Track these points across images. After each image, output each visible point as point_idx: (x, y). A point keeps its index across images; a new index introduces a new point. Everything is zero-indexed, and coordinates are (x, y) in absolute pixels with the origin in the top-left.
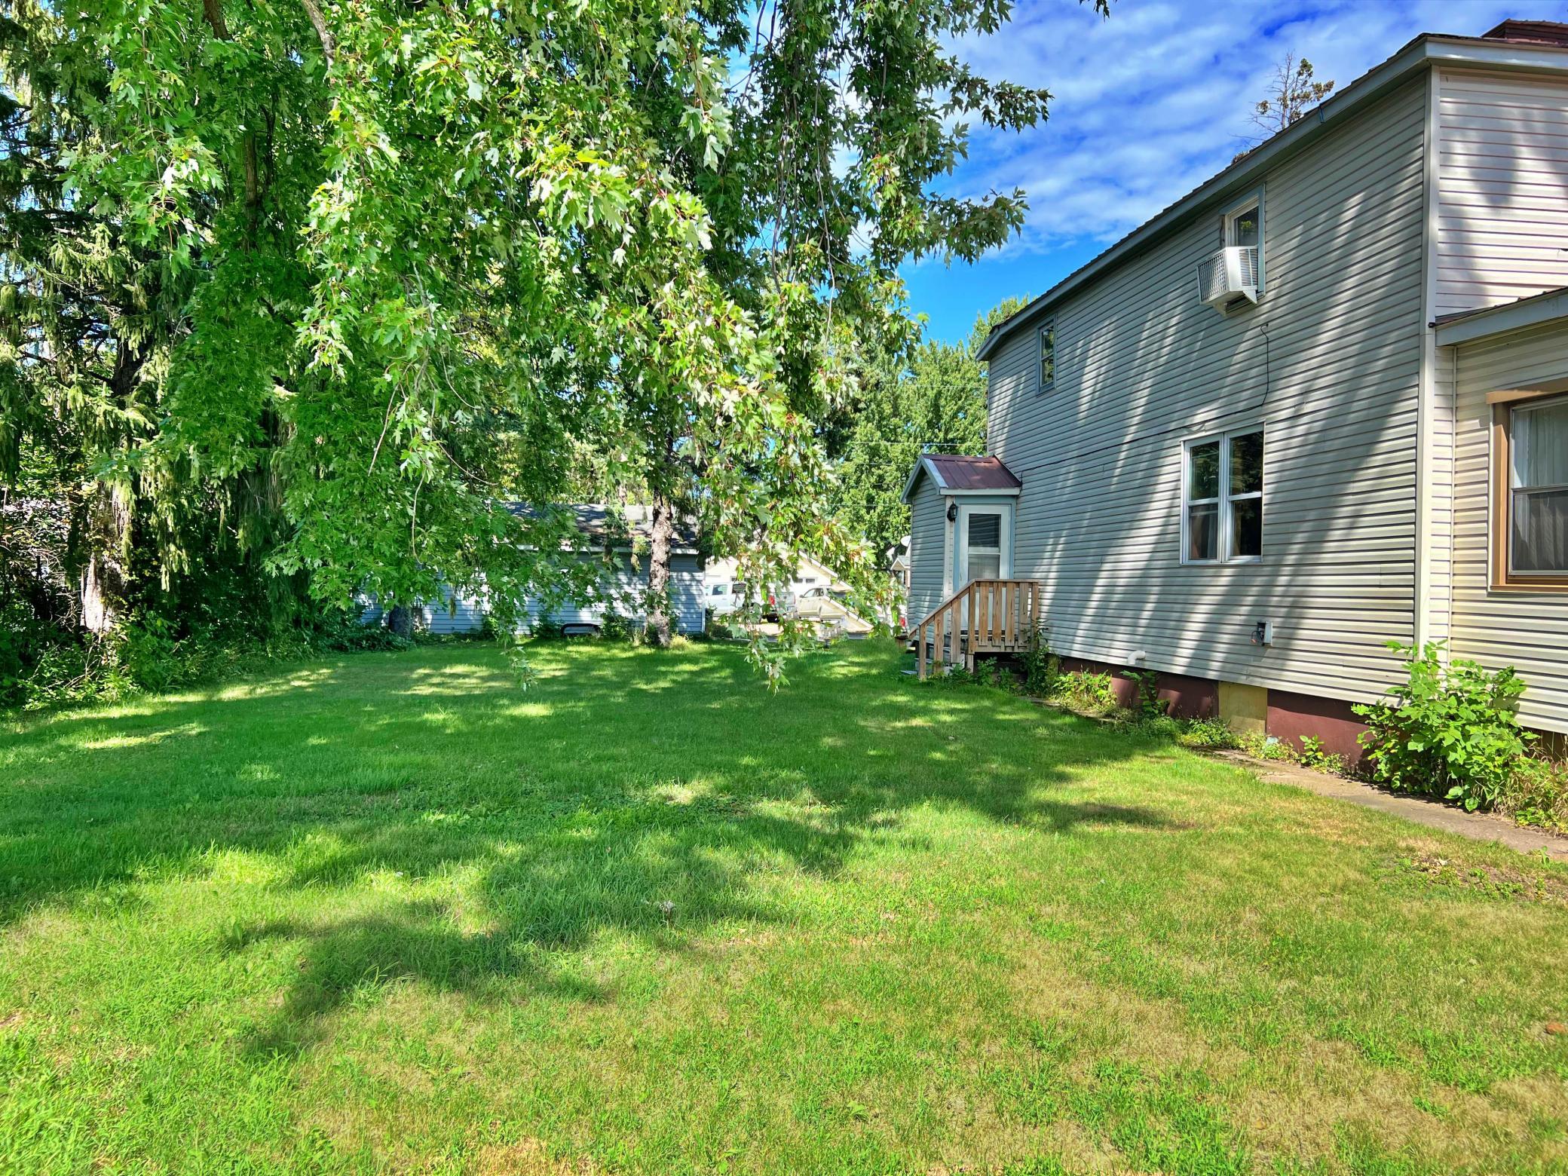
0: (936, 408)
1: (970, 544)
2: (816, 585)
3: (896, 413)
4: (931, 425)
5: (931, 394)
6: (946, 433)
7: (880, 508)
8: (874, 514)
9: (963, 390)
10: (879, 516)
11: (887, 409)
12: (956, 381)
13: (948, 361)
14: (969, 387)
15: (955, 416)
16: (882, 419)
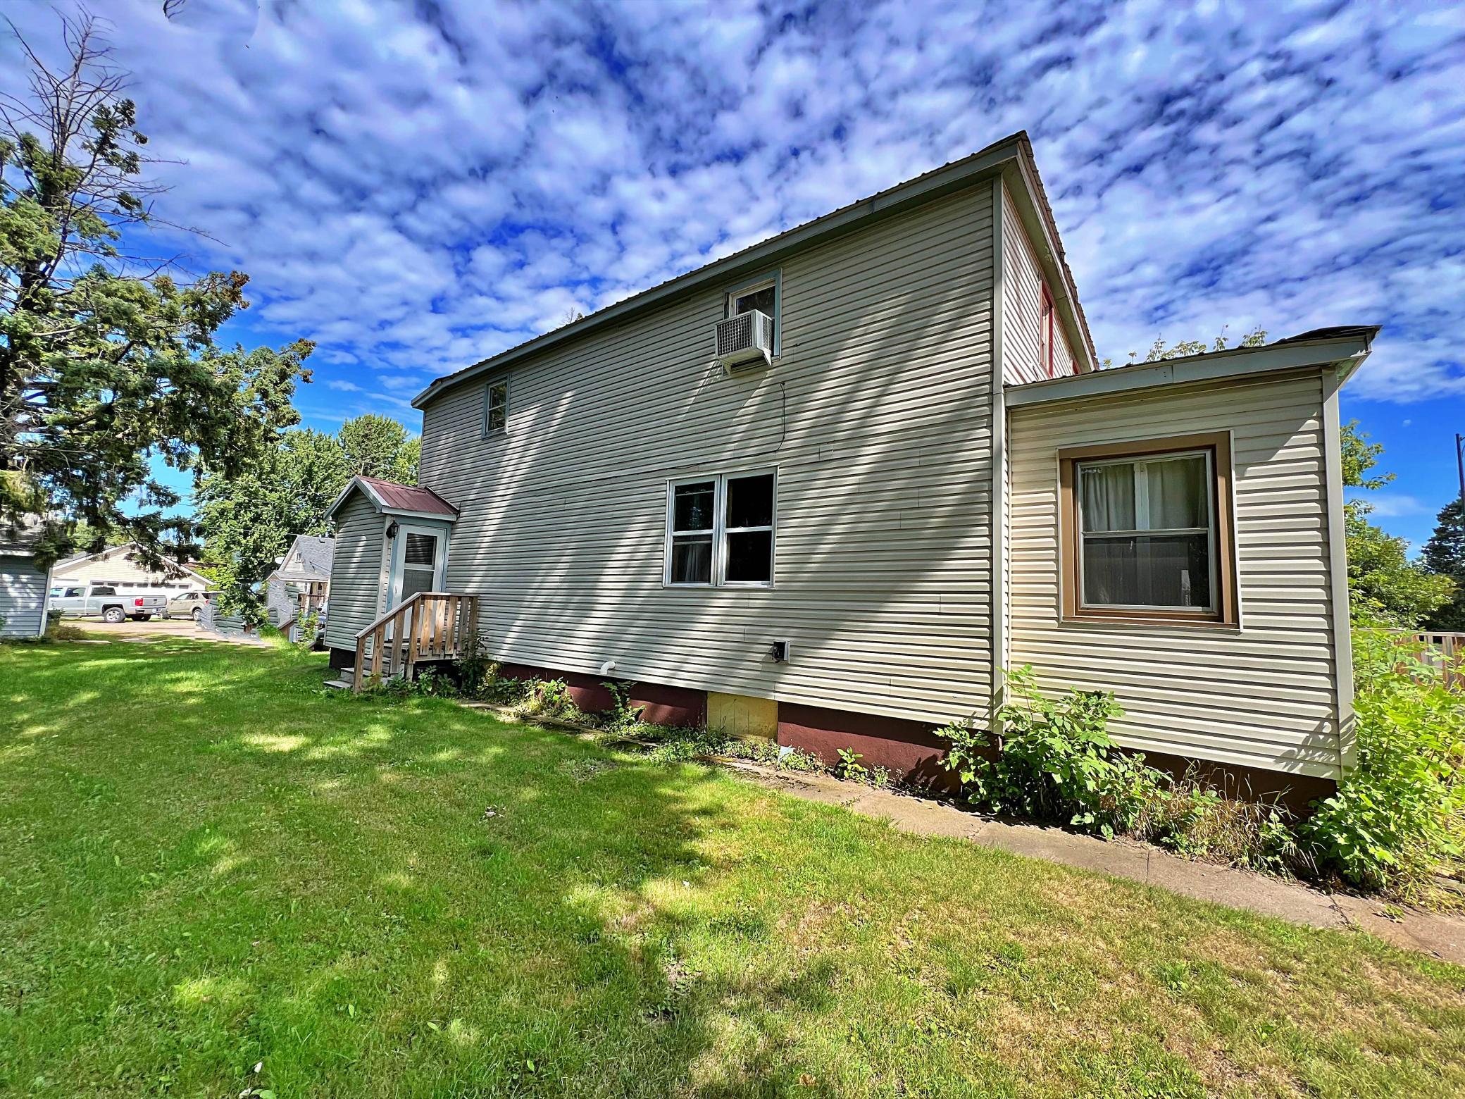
0: (309, 472)
1: (407, 561)
2: (190, 590)
3: (273, 471)
4: (305, 483)
5: (307, 463)
6: (317, 490)
7: (256, 536)
8: (251, 540)
9: (333, 463)
10: (254, 542)
11: (267, 467)
12: (329, 457)
13: (321, 443)
14: (337, 463)
15: (325, 479)
16: (261, 474)
